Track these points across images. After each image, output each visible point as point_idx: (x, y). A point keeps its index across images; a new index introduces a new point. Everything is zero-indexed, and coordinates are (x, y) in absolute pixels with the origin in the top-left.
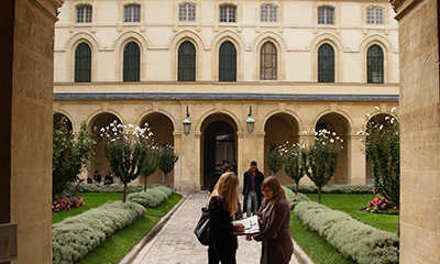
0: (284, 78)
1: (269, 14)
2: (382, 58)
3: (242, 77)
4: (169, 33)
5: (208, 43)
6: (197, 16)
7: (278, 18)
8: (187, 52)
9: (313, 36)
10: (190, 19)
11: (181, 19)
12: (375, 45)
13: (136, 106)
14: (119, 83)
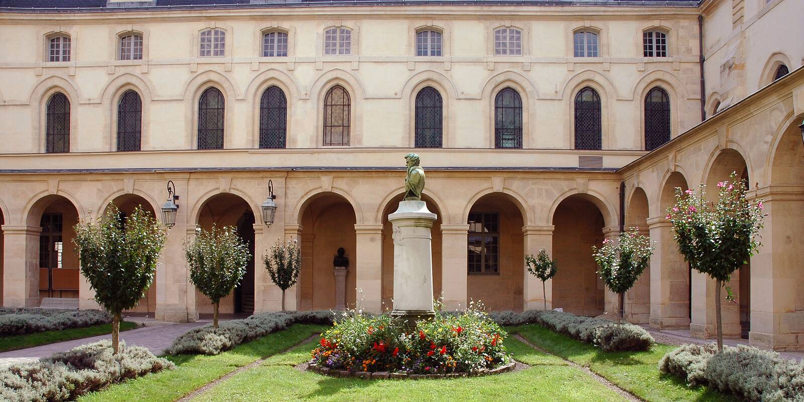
0: (360, 141)
1: (338, 42)
2: (521, 108)
3: (294, 141)
4: (183, 75)
5: (242, 89)
6: (227, 48)
7: (353, 48)
8: (213, 103)
9: (406, 75)
10: (216, 54)
11: (202, 54)
12: (508, 88)
13: (99, 185)
14: (109, 153)
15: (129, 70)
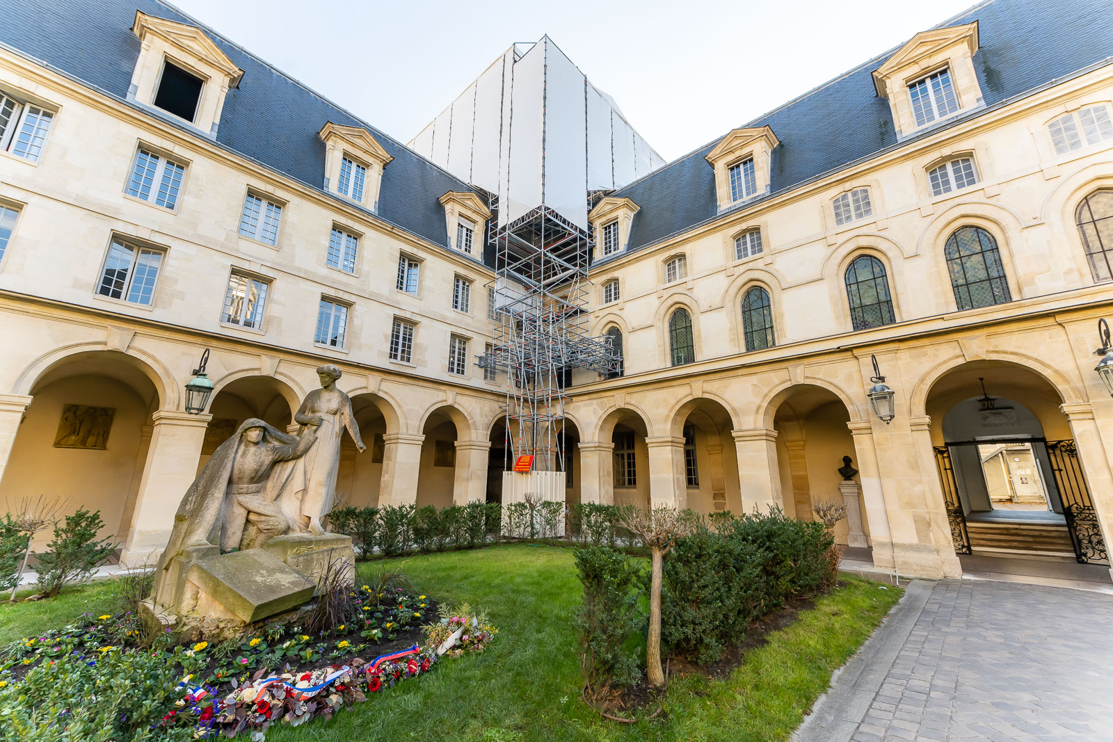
15: (750, 265)
